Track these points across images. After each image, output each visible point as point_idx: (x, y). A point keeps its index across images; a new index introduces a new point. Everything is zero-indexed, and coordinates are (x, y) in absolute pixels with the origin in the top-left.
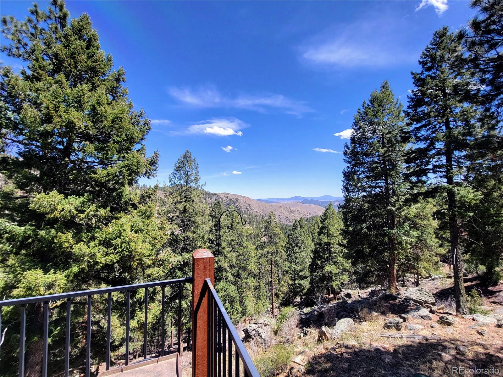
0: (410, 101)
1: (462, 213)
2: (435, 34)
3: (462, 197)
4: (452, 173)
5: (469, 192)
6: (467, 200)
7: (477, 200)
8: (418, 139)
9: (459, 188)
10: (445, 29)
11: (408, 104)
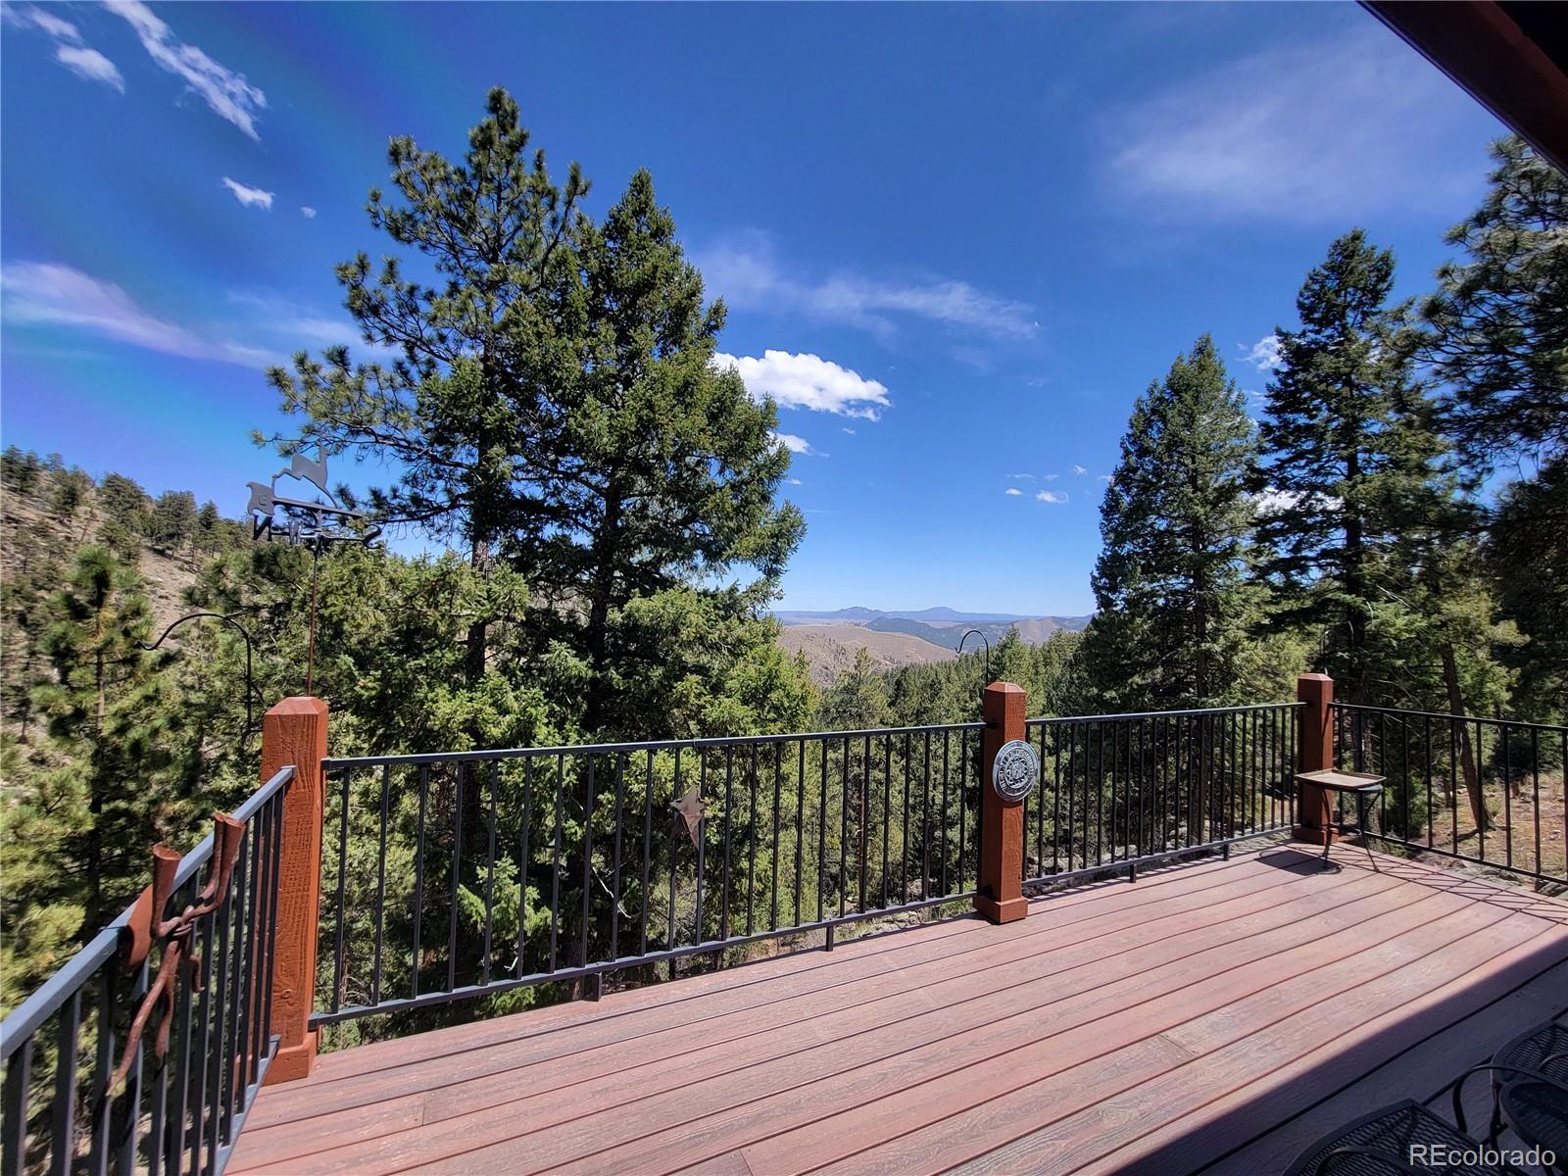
0: (1272, 396)
1: (1379, 660)
2: (1335, 247)
3: (1382, 624)
4: (1360, 570)
5: (1397, 615)
6: (1392, 630)
7: (1411, 632)
8: (1282, 486)
9: (1374, 603)
10: (1356, 238)
11: (1269, 403)
